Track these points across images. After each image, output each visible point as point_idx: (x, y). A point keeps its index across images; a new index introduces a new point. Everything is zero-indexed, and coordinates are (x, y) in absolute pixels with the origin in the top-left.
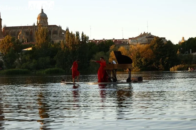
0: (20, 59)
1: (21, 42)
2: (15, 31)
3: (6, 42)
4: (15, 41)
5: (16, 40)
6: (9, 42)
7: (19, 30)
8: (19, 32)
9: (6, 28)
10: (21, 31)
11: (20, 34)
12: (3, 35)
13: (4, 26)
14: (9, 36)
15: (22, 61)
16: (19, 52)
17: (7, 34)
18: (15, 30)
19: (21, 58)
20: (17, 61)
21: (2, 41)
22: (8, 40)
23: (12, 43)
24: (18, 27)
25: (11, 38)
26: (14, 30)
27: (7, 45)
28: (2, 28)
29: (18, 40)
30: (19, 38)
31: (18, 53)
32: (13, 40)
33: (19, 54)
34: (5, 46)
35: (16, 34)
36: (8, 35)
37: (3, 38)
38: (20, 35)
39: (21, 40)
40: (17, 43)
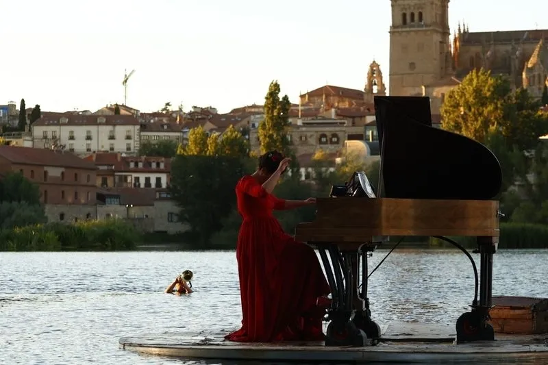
0: (531, 178)
1: (536, 100)
2: (507, 51)
3: (467, 102)
4: (509, 98)
5: (515, 91)
6: (481, 101)
7: (527, 46)
8: (526, 58)
9: (467, 38)
10: (536, 53)
11: (530, 66)
12: (454, 68)
13: (459, 30)
14: (483, 74)
15: (540, 186)
16: (528, 148)
17: (474, 64)
18: (509, 48)
19: (539, 174)
20: (516, 189)
21: (450, 97)
22: (478, 91)
23: (496, 104)
24: (523, 32)
25: (491, 81)
26: (503, 49)
27: (474, 114)
28: (451, 38)
29: (524, 92)
30: (529, 84)
31: (521, 149)
32: (501, 91)
33: (527, 154)
34: (463, 118)
35: (515, 64)
36: (474, 71)
37: (454, 84)
38: (530, 70)
39: (536, 91)
40: (520, 107)
